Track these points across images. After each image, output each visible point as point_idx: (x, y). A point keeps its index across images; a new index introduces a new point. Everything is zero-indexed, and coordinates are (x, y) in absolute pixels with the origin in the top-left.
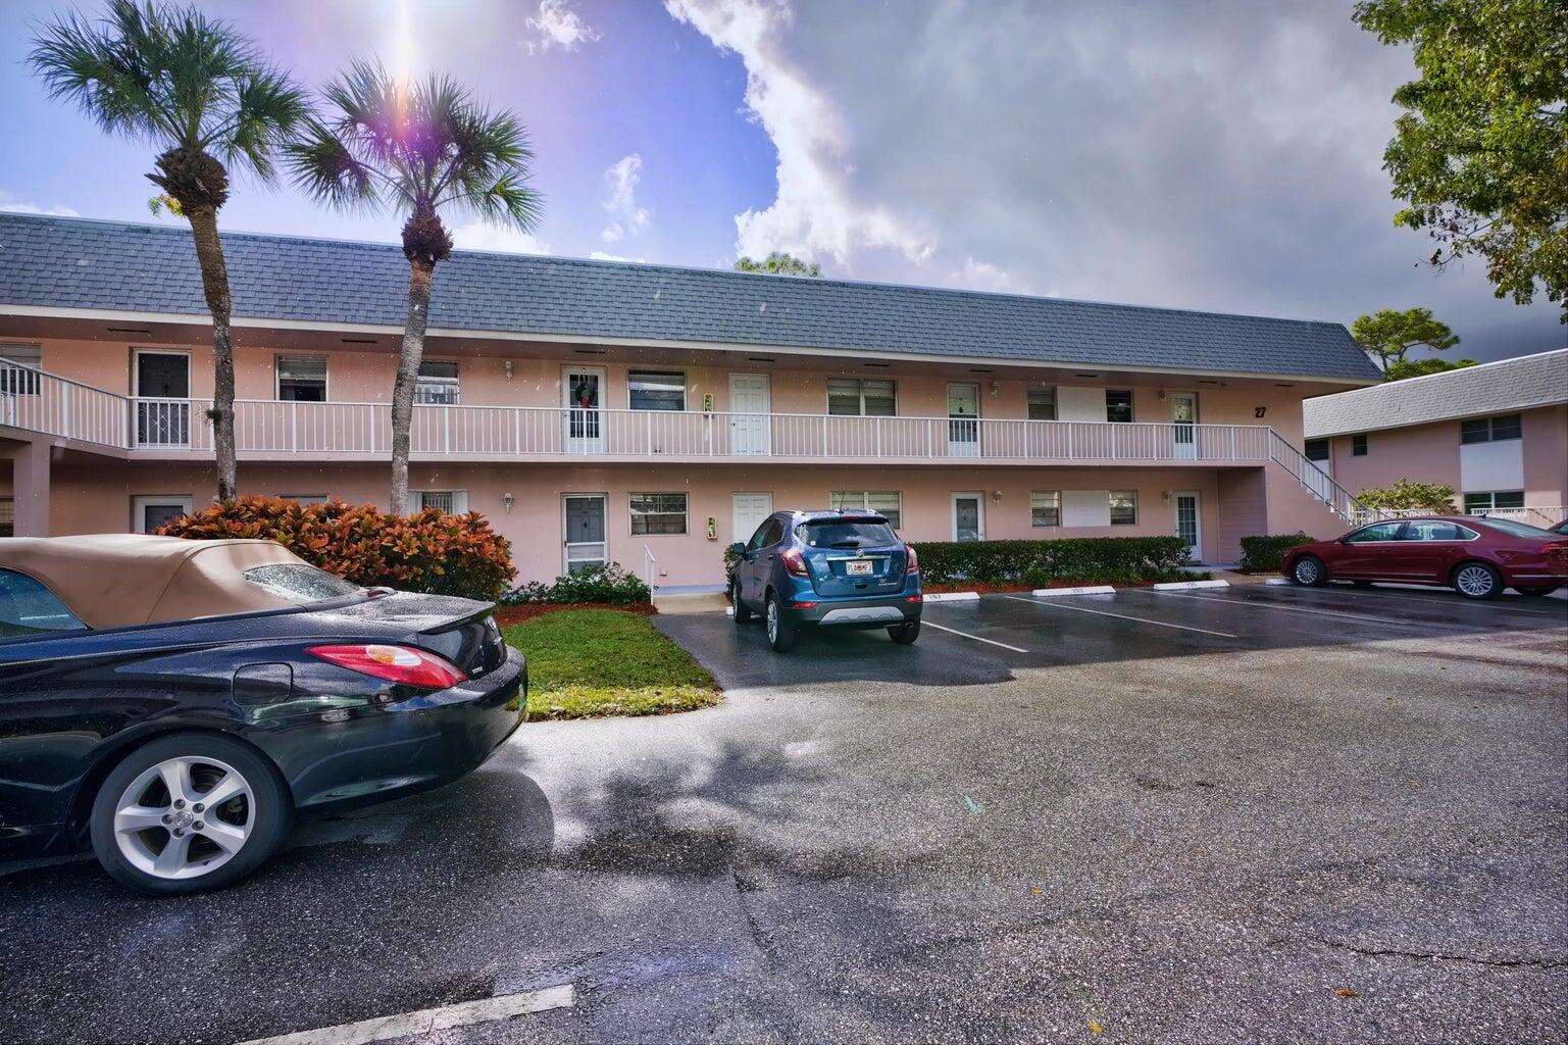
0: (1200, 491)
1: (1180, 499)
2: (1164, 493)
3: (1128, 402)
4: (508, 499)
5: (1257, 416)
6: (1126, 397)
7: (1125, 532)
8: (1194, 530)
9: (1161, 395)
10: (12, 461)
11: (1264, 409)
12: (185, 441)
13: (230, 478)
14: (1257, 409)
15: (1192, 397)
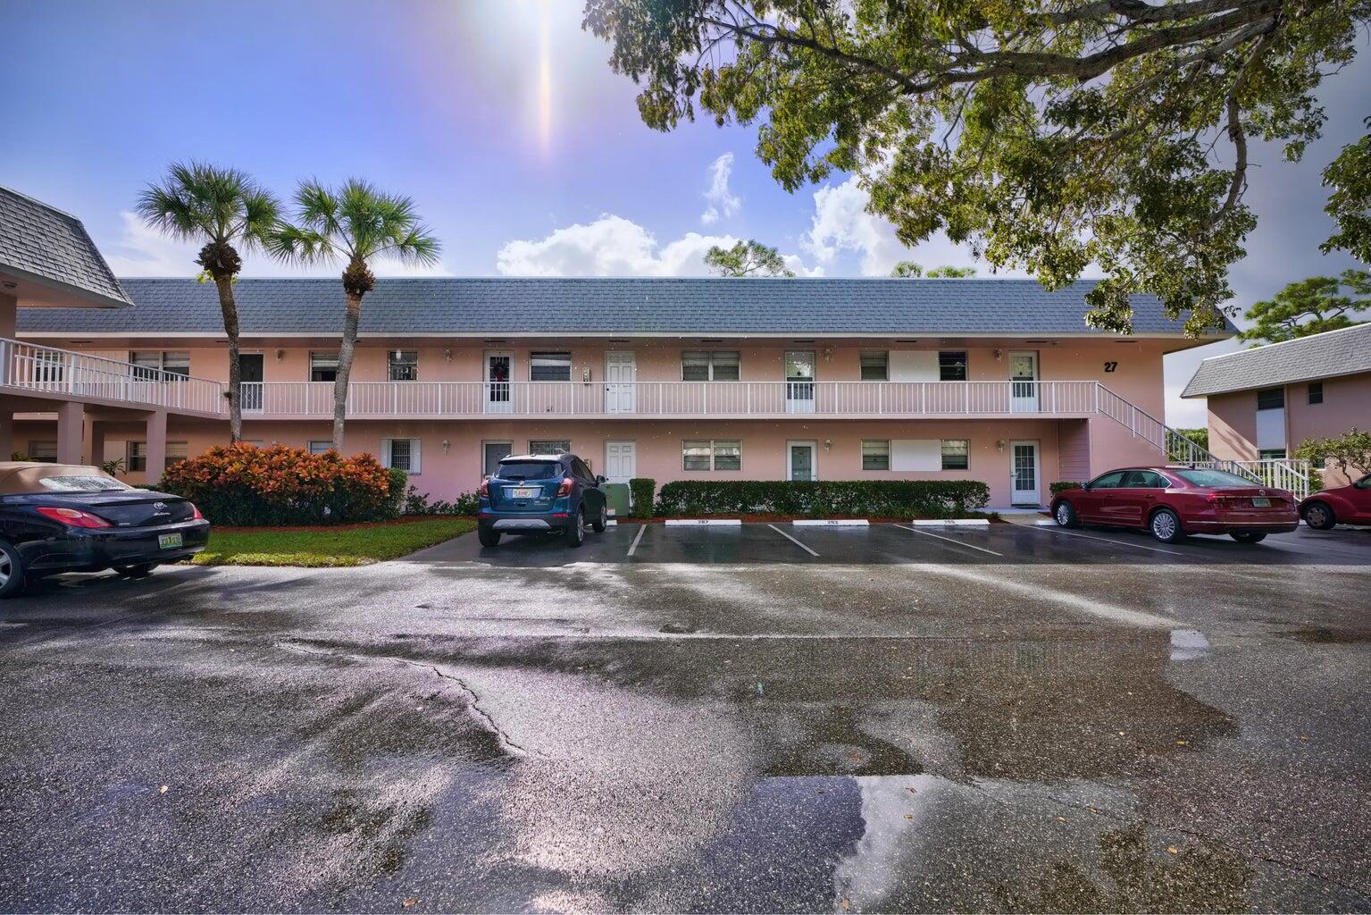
0: (1039, 440)
1: (1017, 449)
2: (998, 442)
3: (963, 361)
4: (445, 445)
5: (1106, 371)
6: (962, 357)
7: (955, 476)
8: (1032, 475)
9: (996, 354)
10: (146, 422)
11: (1116, 364)
12: (260, 407)
13: (237, 431)
14: (1108, 364)
15: (1034, 355)
